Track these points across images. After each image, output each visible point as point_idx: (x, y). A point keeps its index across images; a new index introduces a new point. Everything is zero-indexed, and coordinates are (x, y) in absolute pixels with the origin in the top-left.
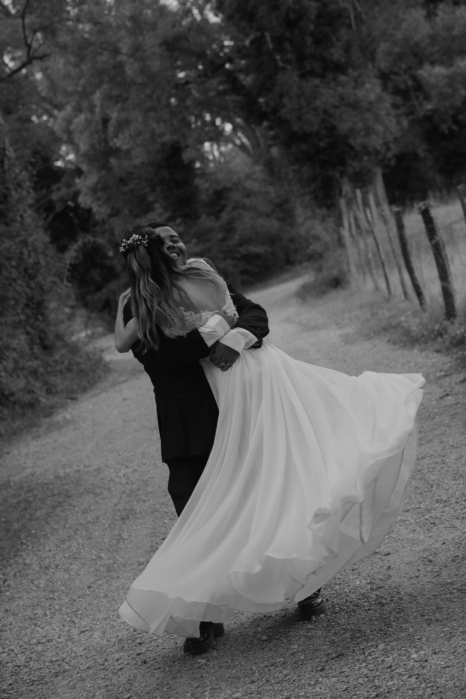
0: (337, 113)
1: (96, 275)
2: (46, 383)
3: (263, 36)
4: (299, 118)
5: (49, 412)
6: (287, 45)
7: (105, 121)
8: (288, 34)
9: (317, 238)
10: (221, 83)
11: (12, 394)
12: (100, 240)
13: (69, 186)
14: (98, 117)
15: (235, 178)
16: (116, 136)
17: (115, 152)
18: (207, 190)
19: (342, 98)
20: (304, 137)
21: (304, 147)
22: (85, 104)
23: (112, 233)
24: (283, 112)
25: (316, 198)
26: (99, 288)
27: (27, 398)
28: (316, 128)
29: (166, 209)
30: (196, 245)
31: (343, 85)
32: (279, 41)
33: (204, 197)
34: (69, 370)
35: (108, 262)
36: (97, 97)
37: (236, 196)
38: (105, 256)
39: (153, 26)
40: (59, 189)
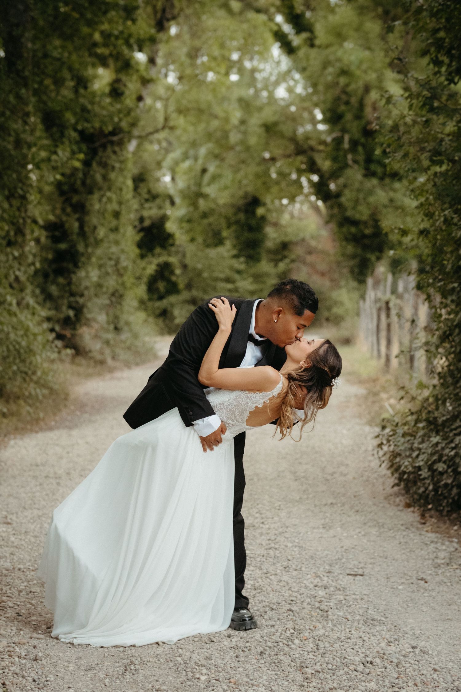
0: (384, 211)
1: (161, 286)
2: (113, 351)
3: (342, 137)
4: (354, 208)
5: (111, 370)
6: (360, 149)
7: (204, 171)
8: (363, 140)
9: (342, 303)
10: (302, 163)
11: (90, 351)
12: (173, 260)
13: (160, 208)
14: (199, 166)
15: (301, 235)
16: (209, 185)
17: (205, 196)
18: (275, 239)
19: (391, 201)
20: (355, 223)
21: (353, 230)
22: (192, 152)
23: (184, 255)
24: (343, 199)
25: (352, 272)
26: (161, 298)
27: (99, 357)
28: (365, 218)
29: (234, 246)
30: (252, 283)
31: (394, 190)
32: (354, 144)
33: (269, 244)
34: (129, 348)
35: (174, 278)
36: (203, 151)
37: (299, 251)
38: (172, 273)
39: (260, 109)
40: (150, 208)
